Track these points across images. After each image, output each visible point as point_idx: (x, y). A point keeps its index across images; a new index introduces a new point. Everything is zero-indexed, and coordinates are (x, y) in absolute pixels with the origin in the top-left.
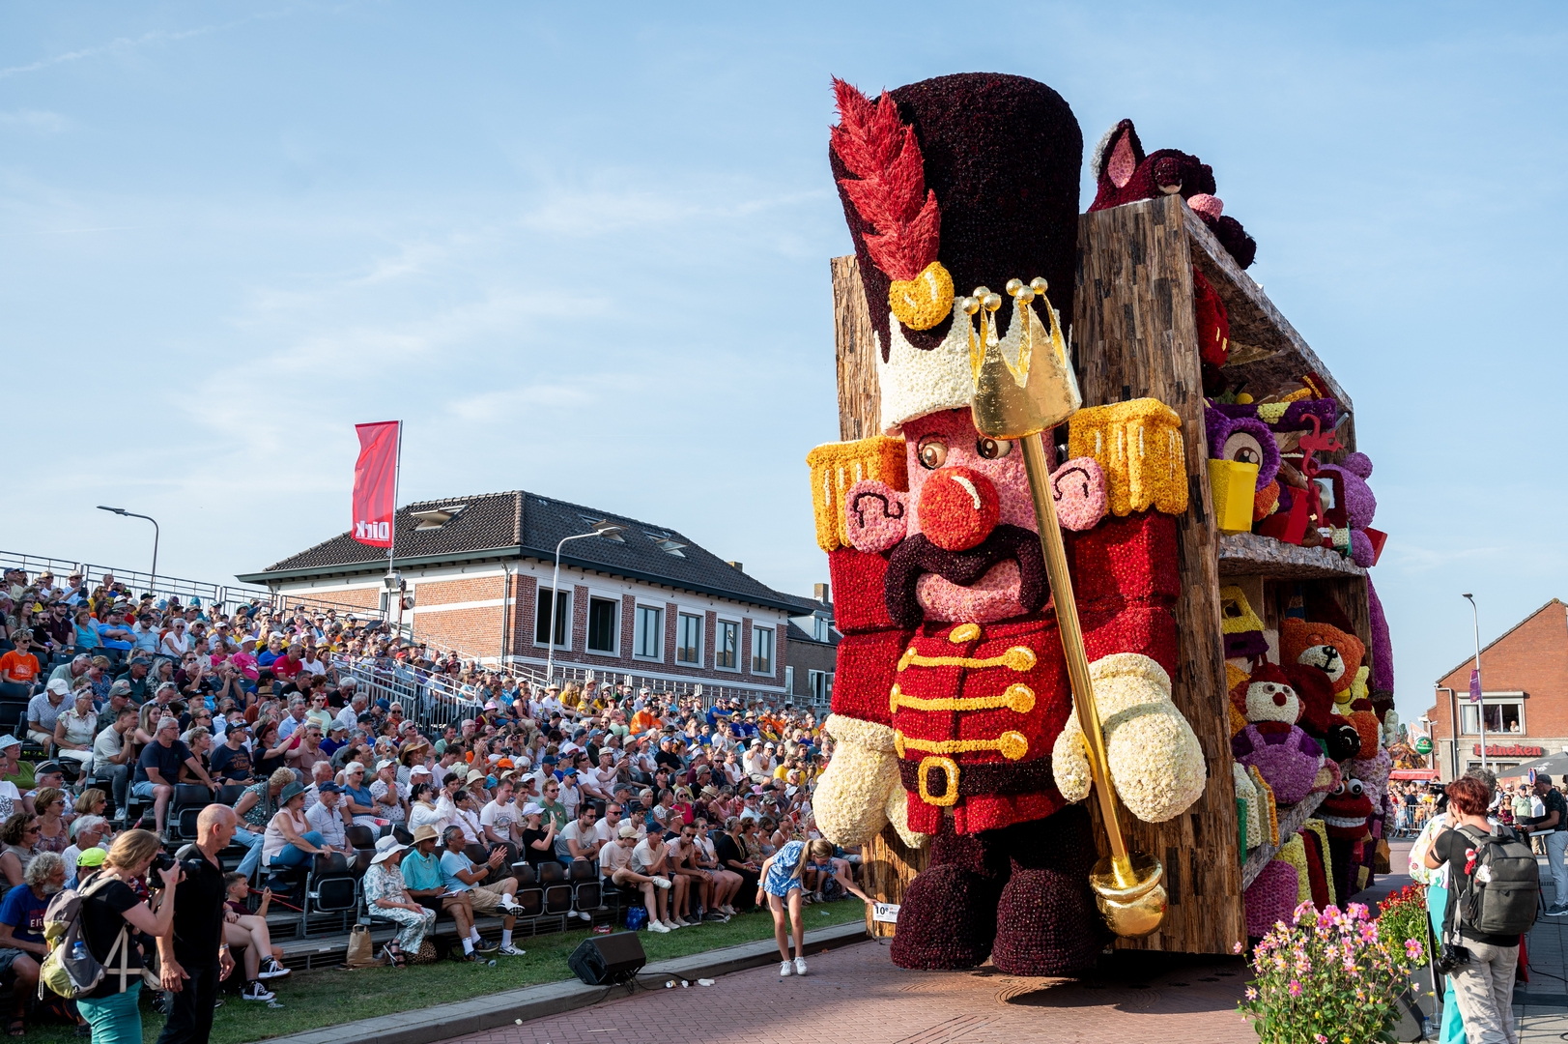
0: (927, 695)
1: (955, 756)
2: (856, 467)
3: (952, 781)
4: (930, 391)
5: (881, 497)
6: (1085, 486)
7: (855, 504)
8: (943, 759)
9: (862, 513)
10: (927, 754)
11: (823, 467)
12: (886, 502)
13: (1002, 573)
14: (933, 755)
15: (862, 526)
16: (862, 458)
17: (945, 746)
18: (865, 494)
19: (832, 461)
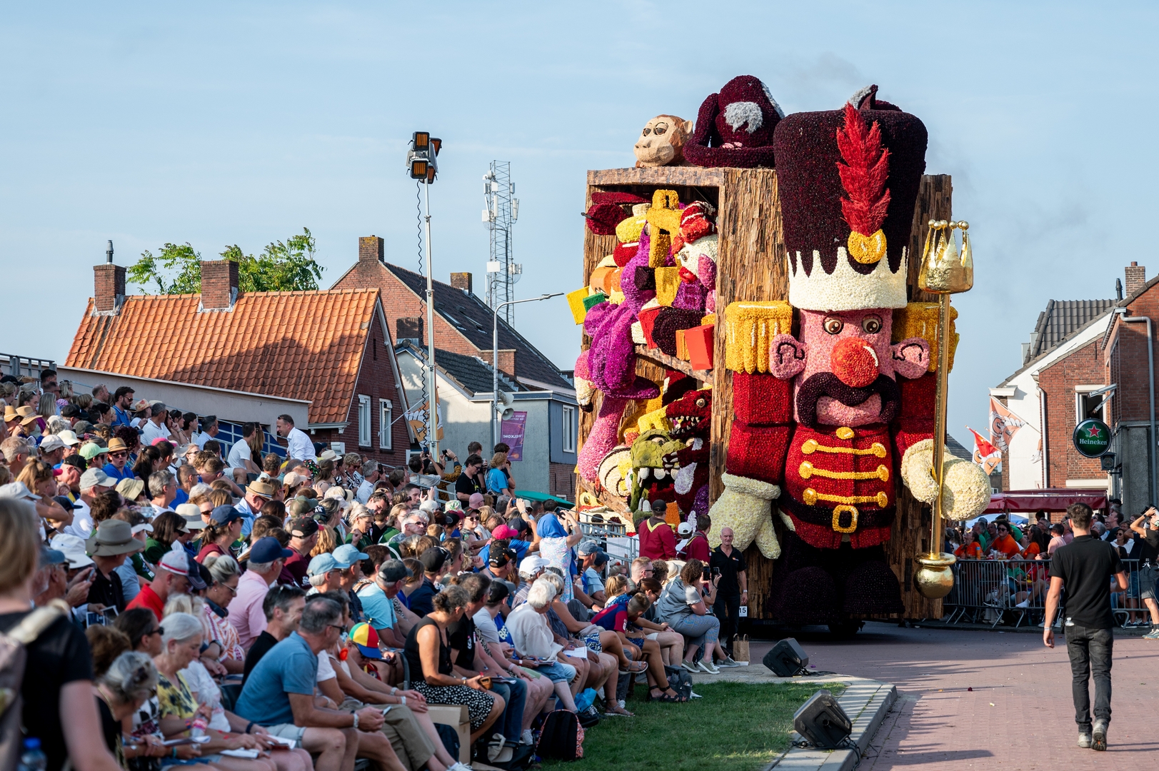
0: (834, 469)
1: (855, 505)
2: (773, 325)
3: (855, 519)
4: (863, 298)
5: (793, 346)
6: (920, 355)
7: (779, 349)
8: (850, 507)
9: (781, 355)
10: (836, 504)
11: (751, 321)
12: (796, 349)
13: (871, 400)
14: (843, 504)
15: (781, 363)
16: (778, 319)
17: (851, 499)
18: (785, 343)
19: (757, 318)
